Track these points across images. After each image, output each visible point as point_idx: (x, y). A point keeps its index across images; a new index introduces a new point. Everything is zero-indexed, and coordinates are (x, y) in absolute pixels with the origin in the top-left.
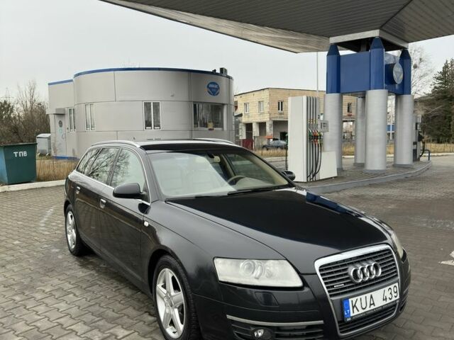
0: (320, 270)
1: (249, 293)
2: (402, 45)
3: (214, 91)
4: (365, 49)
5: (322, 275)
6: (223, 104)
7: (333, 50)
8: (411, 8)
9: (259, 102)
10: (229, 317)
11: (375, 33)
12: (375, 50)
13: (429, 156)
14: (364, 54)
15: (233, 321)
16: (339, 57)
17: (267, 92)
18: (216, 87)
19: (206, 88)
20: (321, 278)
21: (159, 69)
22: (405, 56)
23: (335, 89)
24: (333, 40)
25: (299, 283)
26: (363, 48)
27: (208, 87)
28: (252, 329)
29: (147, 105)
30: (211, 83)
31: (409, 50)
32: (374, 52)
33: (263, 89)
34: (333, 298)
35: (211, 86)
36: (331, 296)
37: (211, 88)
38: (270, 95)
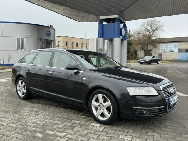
0: (162, 90)
1: (137, 98)
2: (124, 22)
3: (48, 34)
4: (112, 22)
5: (163, 91)
6: (52, 41)
7: (101, 21)
8: (131, 8)
9: (58, 42)
10: (134, 107)
11: (116, 16)
12: (117, 22)
13: (130, 64)
14: (111, 24)
15: (135, 108)
16: (103, 24)
17: (61, 38)
18: (49, 33)
19: (45, 33)
20: (163, 92)
21: (24, 23)
22: (125, 26)
23: (102, 37)
24: (101, 17)
25: (157, 94)
26: (111, 22)
27: (46, 32)
28: (143, 111)
29: (18, 39)
30: (48, 31)
31: (126, 24)
32: (116, 23)
33: (60, 36)
34: (167, 99)
35: (47, 32)
36: (166, 98)
37: (47, 33)
38: (63, 39)
